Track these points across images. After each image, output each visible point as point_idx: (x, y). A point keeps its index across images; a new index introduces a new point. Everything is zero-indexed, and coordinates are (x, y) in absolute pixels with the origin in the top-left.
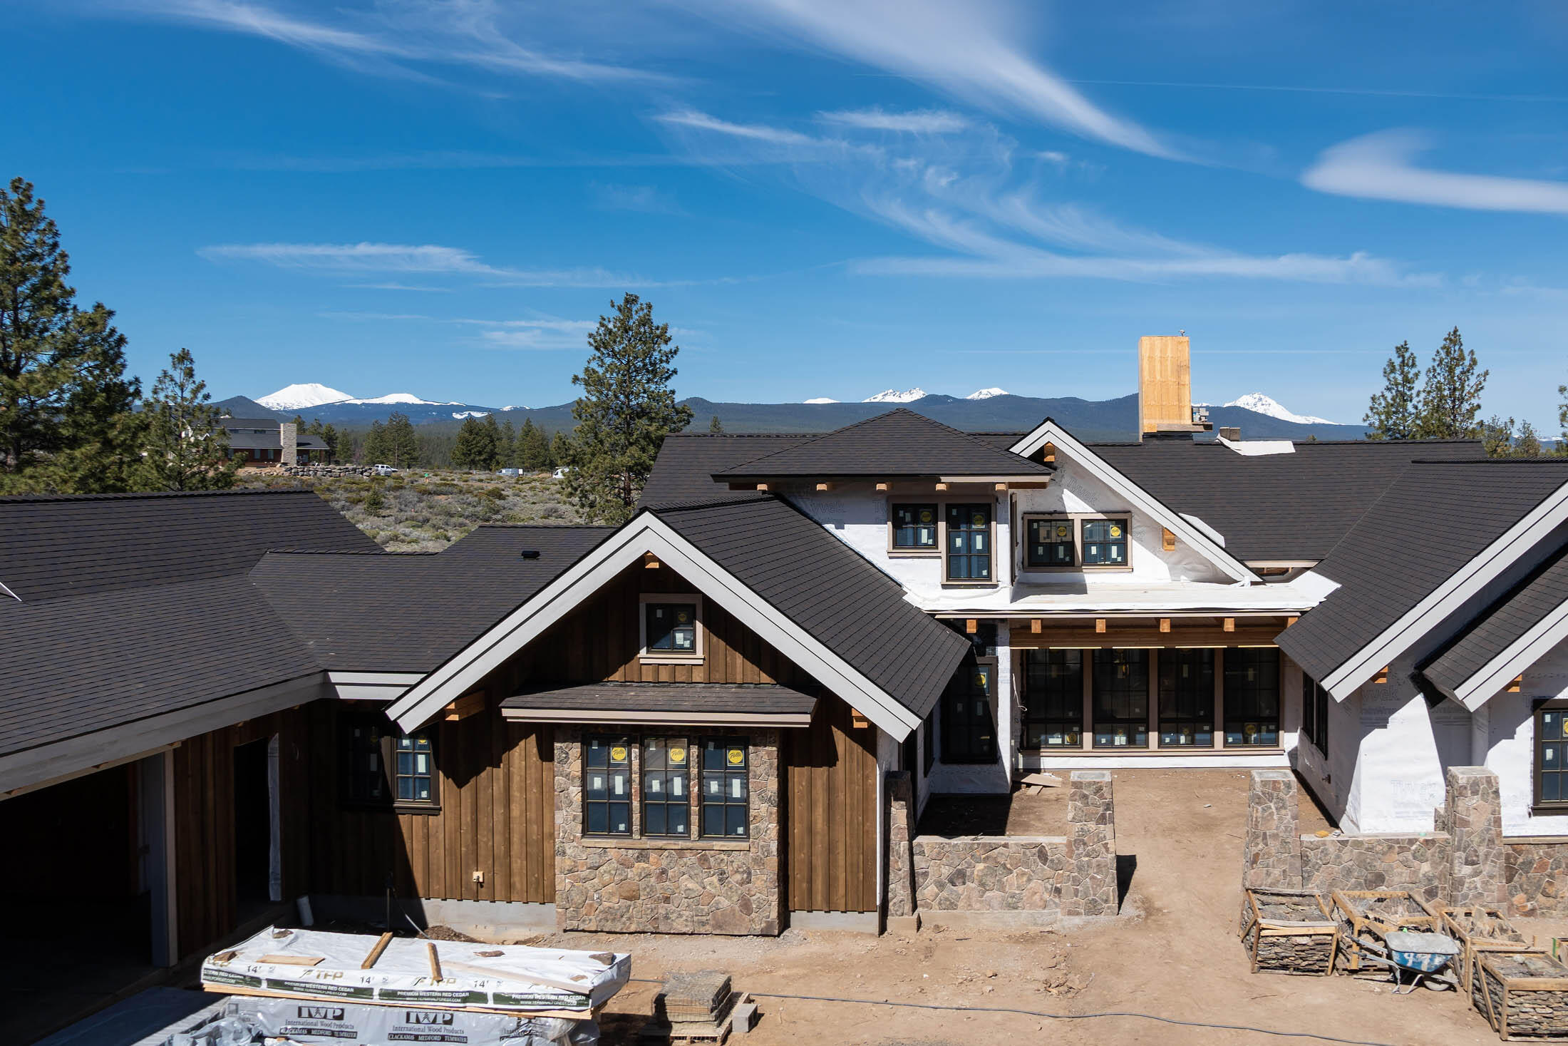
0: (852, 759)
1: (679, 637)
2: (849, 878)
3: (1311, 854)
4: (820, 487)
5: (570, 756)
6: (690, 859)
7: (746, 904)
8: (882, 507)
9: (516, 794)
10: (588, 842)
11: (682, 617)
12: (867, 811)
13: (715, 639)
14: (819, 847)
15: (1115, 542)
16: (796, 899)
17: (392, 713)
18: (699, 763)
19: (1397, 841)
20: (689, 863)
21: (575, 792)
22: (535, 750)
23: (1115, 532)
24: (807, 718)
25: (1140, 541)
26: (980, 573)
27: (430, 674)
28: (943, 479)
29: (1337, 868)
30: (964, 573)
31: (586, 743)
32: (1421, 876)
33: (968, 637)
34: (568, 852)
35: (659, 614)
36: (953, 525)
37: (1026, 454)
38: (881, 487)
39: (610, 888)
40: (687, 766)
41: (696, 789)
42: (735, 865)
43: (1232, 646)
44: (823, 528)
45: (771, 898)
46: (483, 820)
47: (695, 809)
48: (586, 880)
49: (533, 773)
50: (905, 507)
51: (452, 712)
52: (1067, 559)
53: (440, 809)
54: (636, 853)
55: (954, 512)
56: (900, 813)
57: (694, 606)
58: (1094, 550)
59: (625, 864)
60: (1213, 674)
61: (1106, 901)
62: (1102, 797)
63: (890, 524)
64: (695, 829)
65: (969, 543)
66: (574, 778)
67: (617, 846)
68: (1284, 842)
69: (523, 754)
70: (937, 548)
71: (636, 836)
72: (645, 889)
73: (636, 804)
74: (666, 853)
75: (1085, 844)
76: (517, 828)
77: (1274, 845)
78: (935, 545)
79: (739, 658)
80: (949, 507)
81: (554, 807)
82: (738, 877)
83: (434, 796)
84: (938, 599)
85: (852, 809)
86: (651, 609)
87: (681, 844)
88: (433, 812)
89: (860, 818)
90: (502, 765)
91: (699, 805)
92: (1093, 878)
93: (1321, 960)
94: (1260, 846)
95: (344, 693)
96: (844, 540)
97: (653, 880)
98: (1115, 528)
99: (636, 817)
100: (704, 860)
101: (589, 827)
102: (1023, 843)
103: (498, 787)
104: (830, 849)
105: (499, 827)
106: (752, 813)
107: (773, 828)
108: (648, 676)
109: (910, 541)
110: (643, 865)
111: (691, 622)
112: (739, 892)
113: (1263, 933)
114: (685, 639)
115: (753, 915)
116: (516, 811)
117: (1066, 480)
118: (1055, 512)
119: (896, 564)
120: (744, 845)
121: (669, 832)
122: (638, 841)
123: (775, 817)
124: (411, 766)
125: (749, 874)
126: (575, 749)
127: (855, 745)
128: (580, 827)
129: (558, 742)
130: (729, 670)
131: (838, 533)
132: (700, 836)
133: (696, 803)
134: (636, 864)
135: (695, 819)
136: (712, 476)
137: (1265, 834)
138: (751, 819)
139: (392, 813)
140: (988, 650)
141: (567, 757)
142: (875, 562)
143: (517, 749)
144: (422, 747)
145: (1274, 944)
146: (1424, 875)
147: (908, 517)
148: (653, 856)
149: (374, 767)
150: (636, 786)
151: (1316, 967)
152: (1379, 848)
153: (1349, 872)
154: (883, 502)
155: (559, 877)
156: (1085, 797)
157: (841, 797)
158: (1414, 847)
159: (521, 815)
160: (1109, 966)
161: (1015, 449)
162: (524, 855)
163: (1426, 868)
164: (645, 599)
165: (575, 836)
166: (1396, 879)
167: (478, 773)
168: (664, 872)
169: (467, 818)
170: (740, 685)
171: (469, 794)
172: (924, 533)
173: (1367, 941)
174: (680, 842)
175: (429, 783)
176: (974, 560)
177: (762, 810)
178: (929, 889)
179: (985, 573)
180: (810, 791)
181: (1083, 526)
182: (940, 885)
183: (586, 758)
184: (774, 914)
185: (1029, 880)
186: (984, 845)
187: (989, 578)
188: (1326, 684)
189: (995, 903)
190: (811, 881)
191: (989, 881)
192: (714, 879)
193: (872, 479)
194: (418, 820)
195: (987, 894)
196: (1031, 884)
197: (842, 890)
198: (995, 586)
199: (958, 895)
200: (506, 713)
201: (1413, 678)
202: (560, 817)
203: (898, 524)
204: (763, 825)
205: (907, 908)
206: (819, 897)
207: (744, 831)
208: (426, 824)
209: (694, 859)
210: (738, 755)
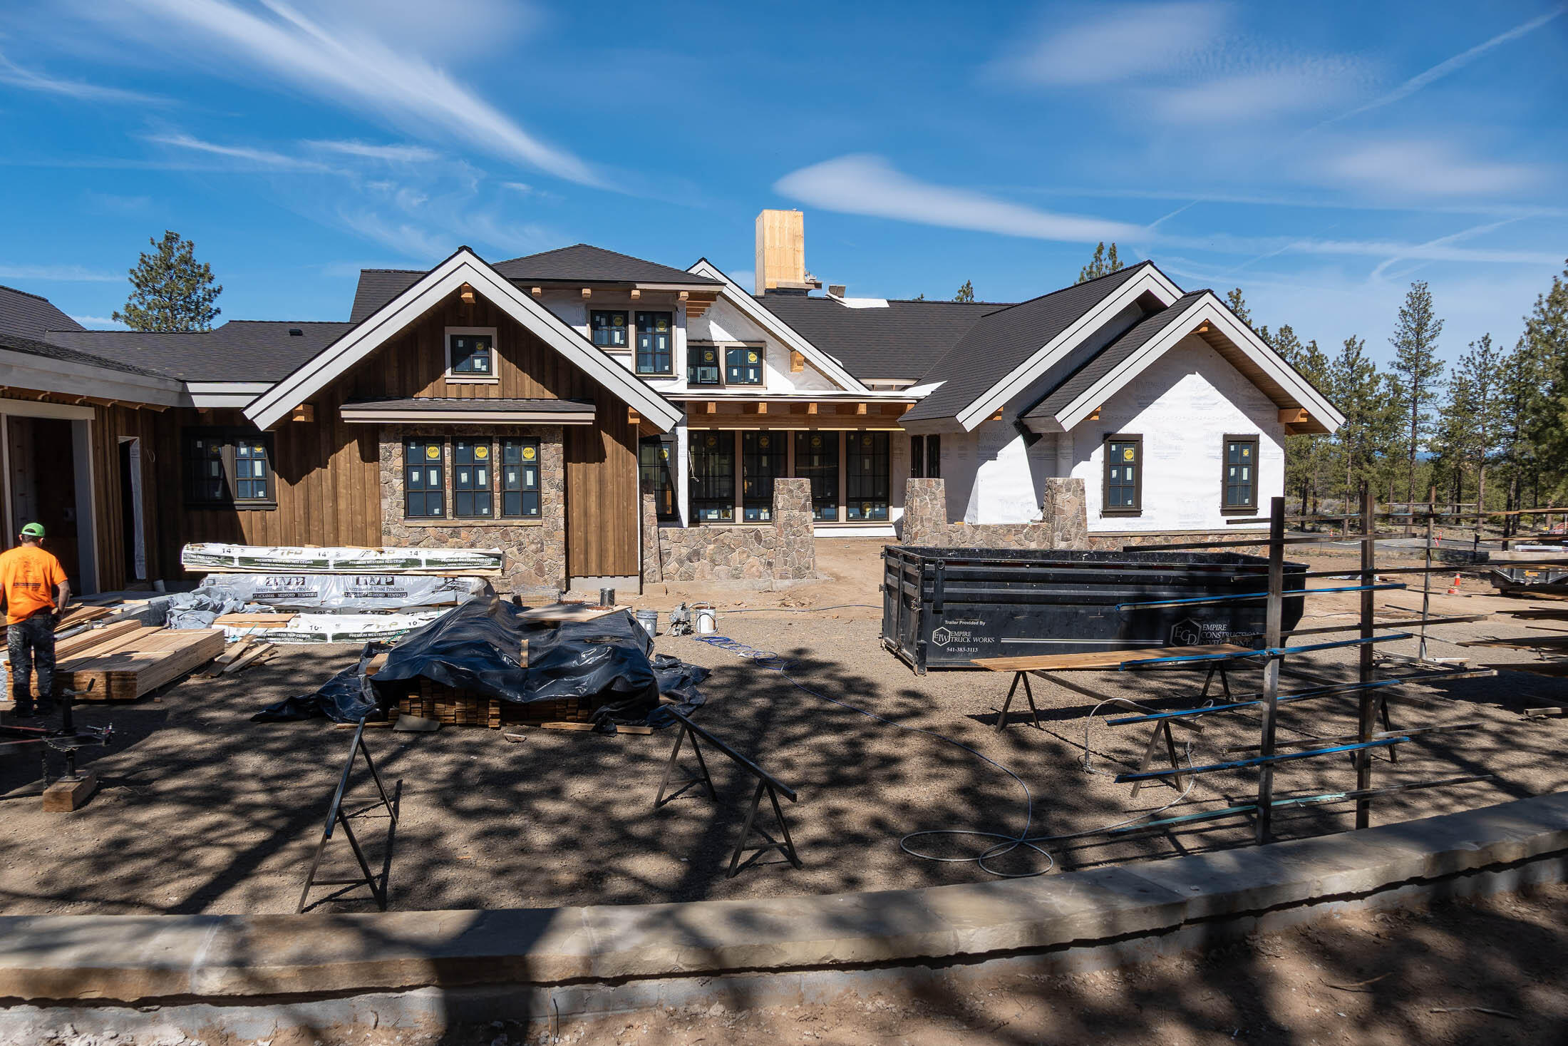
0: (617, 459)
1: (478, 363)
2: (617, 551)
3: (953, 535)
4: (536, 290)
5: (393, 454)
6: (494, 534)
7: (540, 565)
8: (582, 312)
9: (342, 490)
10: (409, 523)
11: (480, 346)
12: (629, 498)
13: (507, 363)
14: (593, 527)
15: (752, 366)
16: (575, 569)
17: (249, 414)
18: (500, 458)
19: (1014, 526)
20: (494, 537)
21: (398, 484)
22: (358, 455)
23: (753, 358)
24: (592, 417)
25: (773, 365)
26: (663, 367)
27: (277, 383)
28: (639, 286)
30: (650, 367)
31: (406, 443)
34: (393, 531)
35: (460, 343)
36: (641, 328)
38: (586, 291)
40: (490, 461)
41: (498, 478)
42: (531, 538)
43: (861, 428)
45: (560, 563)
46: (314, 514)
47: (497, 495)
49: (356, 473)
50: (601, 313)
51: (300, 413)
53: (276, 505)
54: (450, 530)
55: (642, 318)
56: (650, 505)
57: (488, 340)
58: (735, 372)
59: (442, 538)
60: (838, 468)
61: (808, 568)
62: (804, 491)
63: (589, 325)
64: (497, 511)
65: (654, 343)
66: (396, 473)
67: (436, 525)
68: (936, 524)
69: (348, 454)
70: (628, 346)
71: (450, 517)
73: (449, 492)
74: (475, 530)
75: (791, 526)
76: (343, 517)
77: (928, 526)
78: (626, 345)
79: (527, 379)
80: (638, 314)
81: (381, 496)
82: (533, 547)
83: (270, 494)
85: (618, 497)
86: (454, 339)
87: (487, 522)
88: (270, 507)
89: (625, 503)
90: (329, 467)
91: (501, 491)
92: (798, 551)
94: (919, 527)
95: (199, 402)
98: (753, 355)
99: (449, 502)
100: (505, 535)
101: (411, 511)
102: (743, 528)
103: (327, 485)
104: (602, 528)
105: (328, 518)
106: (544, 496)
107: (561, 507)
108: (452, 392)
109: (605, 342)
110: (455, 539)
111: (487, 349)
112: (534, 559)
114: (482, 364)
115: (546, 576)
116: (342, 505)
117: (713, 314)
118: (704, 340)
120: (538, 522)
121: (476, 514)
122: (450, 519)
123: (562, 498)
124: (249, 470)
125: (542, 544)
126: (398, 448)
127: (621, 446)
128: (403, 511)
129: (384, 442)
130: (519, 389)
132: (502, 516)
133: (498, 490)
134: (451, 538)
135: (497, 503)
137: (922, 518)
138: (543, 501)
139: (232, 509)
141: (390, 455)
143: (342, 453)
144: (258, 452)
147: (603, 321)
148: (464, 533)
149: (215, 473)
150: (448, 478)
152: (1001, 531)
154: (583, 308)
156: (791, 491)
157: (610, 487)
159: (347, 508)
162: (350, 540)
163: (1033, 545)
164: (450, 331)
165: (399, 519)
167: (308, 473)
168: (473, 542)
169: (300, 511)
170: (529, 400)
171: (299, 491)
172: (617, 334)
175: (265, 483)
176: (658, 357)
177: (551, 494)
178: (672, 566)
179: (667, 368)
180: (585, 483)
181: (726, 352)
182: (681, 562)
183: (406, 455)
184: (562, 575)
185: (748, 556)
186: (714, 530)
187: (670, 371)
188: (960, 417)
189: (722, 575)
190: (586, 553)
191: (718, 558)
192: (515, 549)
193: (579, 284)
194: (256, 515)
195: (717, 568)
196: (750, 560)
197: (611, 559)
198: (675, 378)
199: (695, 569)
200: (344, 414)
201: (1016, 424)
202: (385, 504)
203: (595, 327)
204: (552, 506)
205: (658, 577)
206: (593, 566)
207: (537, 512)
208: (264, 518)
209: (498, 534)
210: (531, 452)
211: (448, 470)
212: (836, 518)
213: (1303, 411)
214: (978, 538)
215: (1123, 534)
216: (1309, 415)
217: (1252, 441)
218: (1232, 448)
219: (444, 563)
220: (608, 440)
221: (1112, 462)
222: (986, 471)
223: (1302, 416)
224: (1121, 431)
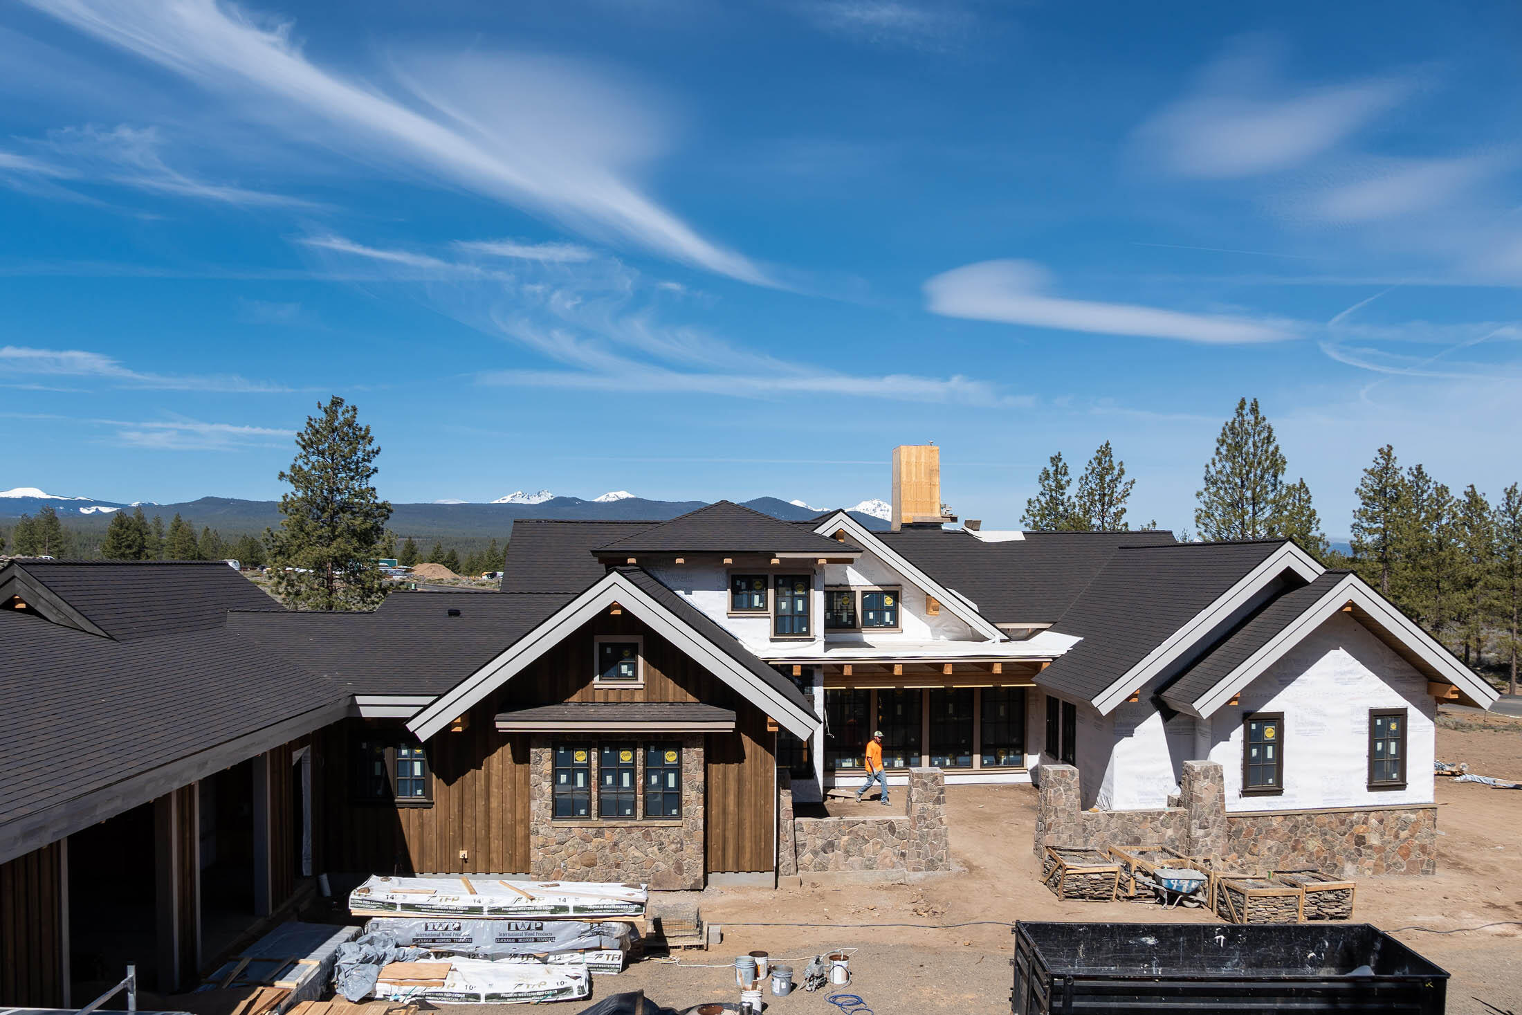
0: (756, 758)
1: (624, 669)
2: (754, 847)
3: (1088, 824)
4: (680, 561)
5: (543, 759)
6: (637, 834)
7: (679, 867)
8: (722, 577)
9: (494, 790)
10: (557, 823)
11: (627, 653)
12: (767, 796)
13: (652, 669)
14: (730, 825)
15: (888, 609)
16: (712, 865)
17: (411, 726)
18: (643, 761)
19: (1150, 814)
20: (635, 837)
21: (547, 786)
22: (510, 756)
23: (888, 601)
24: (732, 725)
25: (908, 609)
26: (800, 629)
27: (440, 697)
28: (778, 555)
29: (1106, 834)
30: (788, 630)
31: (555, 749)
32: (1166, 838)
33: (792, 679)
34: (541, 831)
35: (609, 651)
36: (779, 592)
37: (828, 534)
38: (728, 561)
39: (574, 858)
40: (634, 764)
41: (641, 781)
42: (671, 838)
43: (996, 685)
44: (675, 594)
45: (698, 862)
46: (468, 811)
47: (640, 797)
48: (555, 852)
49: (508, 774)
50: (742, 578)
51: (458, 725)
52: (850, 622)
53: (433, 803)
54: (594, 831)
55: (780, 582)
56: (787, 800)
57: (636, 645)
58: (871, 616)
59: (586, 840)
61: (941, 861)
62: (937, 784)
63: (729, 590)
64: (640, 812)
65: (792, 606)
66: (545, 775)
67: (581, 826)
68: (1070, 815)
69: (501, 758)
70: (767, 610)
71: (594, 818)
72: (601, 858)
73: (594, 794)
74: (618, 830)
75: (925, 819)
76: (495, 816)
77: (1063, 817)
78: (765, 608)
79: (671, 683)
80: (777, 578)
81: (529, 798)
82: (673, 846)
83: (428, 793)
84: (767, 650)
85: (756, 796)
86: (603, 647)
87: (630, 823)
88: (429, 806)
89: (763, 802)
90: (483, 768)
91: (644, 793)
92: (931, 843)
93: (1108, 890)
94: (1053, 818)
95: (366, 713)
96: (692, 604)
97: (607, 850)
98: (889, 598)
99: (594, 804)
100: (647, 835)
101: (557, 812)
102: (877, 820)
103: (481, 784)
104: (740, 825)
105: (480, 815)
106: (684, 798)
107: (701, 808)
108: (600, 698)
109: (745, 605)
110: (599, 839)
111: (634, 656)
112: (674, 858)
113: (1068, 872)
114: (629, 670)
115: (685, 875)
116: (494, 803)
118: (841, 585)
119: (733, 623)
120: (678, 822)
121: (620, 814)
122: (595, 821)
123: (701, 800)
124: (409, 770)
125: (682, 844)
126: (547, 753)
127: (759, 747)
128: (550, 812)
129: (533, 748)
130: (663, 692)
131: (687, 598)
132: (644, 817)
133: (641, 792)
134: (594, 840)
135: (640, 804)
136: (592, 551)
137: (1056, 809)
138: (684, 802)
139: (393, 808)
140: (807, 690)
141: (541, 760)
142: (716, 621)
143: (495, 755)
144: (418, 755)
145: (1075, 880)
146: (1169, 838)
147: (744, 586)
148: (607, 833)
149: (378, 772)
150: (594, 780)
151: (1104, 896)
152: (1136, 819)
153: (1115, 836)
154: (724, 574)
155: (533, 851)
156: (925, 784)
157: (748, 786)
158: (1161, 818)
159: (499, 806)
160: (959, 899)
161: (819, 531)
162: (501, 836)
163: (1170, 832)
164: (599, 640)
165: (547, 820)
166: (1149, 841)
167: (464, 774)
168: (616, 844)
169: (454, 809)
170: (672, 704)
171: (456, 791)
172: (757, 598)
173: (1139, 876)
174: (629, 822)
175: (424, 783)
176: (796, 619)
177: (692, 796)
178: (806, 857)
179: (804, 629)
180: (724, 784)
181: (863, 596)
182: (815, 853)
183: (555, 760)
184: (700, 874)
185: (882, 848)
186: (848, 822)
187: (808, 633)
188: (1095, 702)
189: (856, 866)
190: (724, 850)
191: (852, 849)
192: (655, 848)
193: (721, 555)
194: (414, 812)
195: (851, 858)
196: (884, 851)
197: (748, 856)
198: (813, 640)
199: (829, 860)
200: (499, 725)
201: (1152, 700)
202: (534, 806)
203: (735, 592)
204: (692, 807)
205: (793, 870)
206: (730, 862)
207: (678, 812)
208: (421, 816)
209: (640, 834)
210: (673, 755)
211: (594, 773)
212: (970, 765)
213: (1454, 688)
214: (1112, 826)
215: (1264, 814)
216: (1460, 692)
217: (1400, 715)
218: (1379, 722)
219: (590, 910)
220: (747, 741)
221: (1251, 740)
222: (1122, 748)
223: (1453, 692)
224: (1262, 710)
